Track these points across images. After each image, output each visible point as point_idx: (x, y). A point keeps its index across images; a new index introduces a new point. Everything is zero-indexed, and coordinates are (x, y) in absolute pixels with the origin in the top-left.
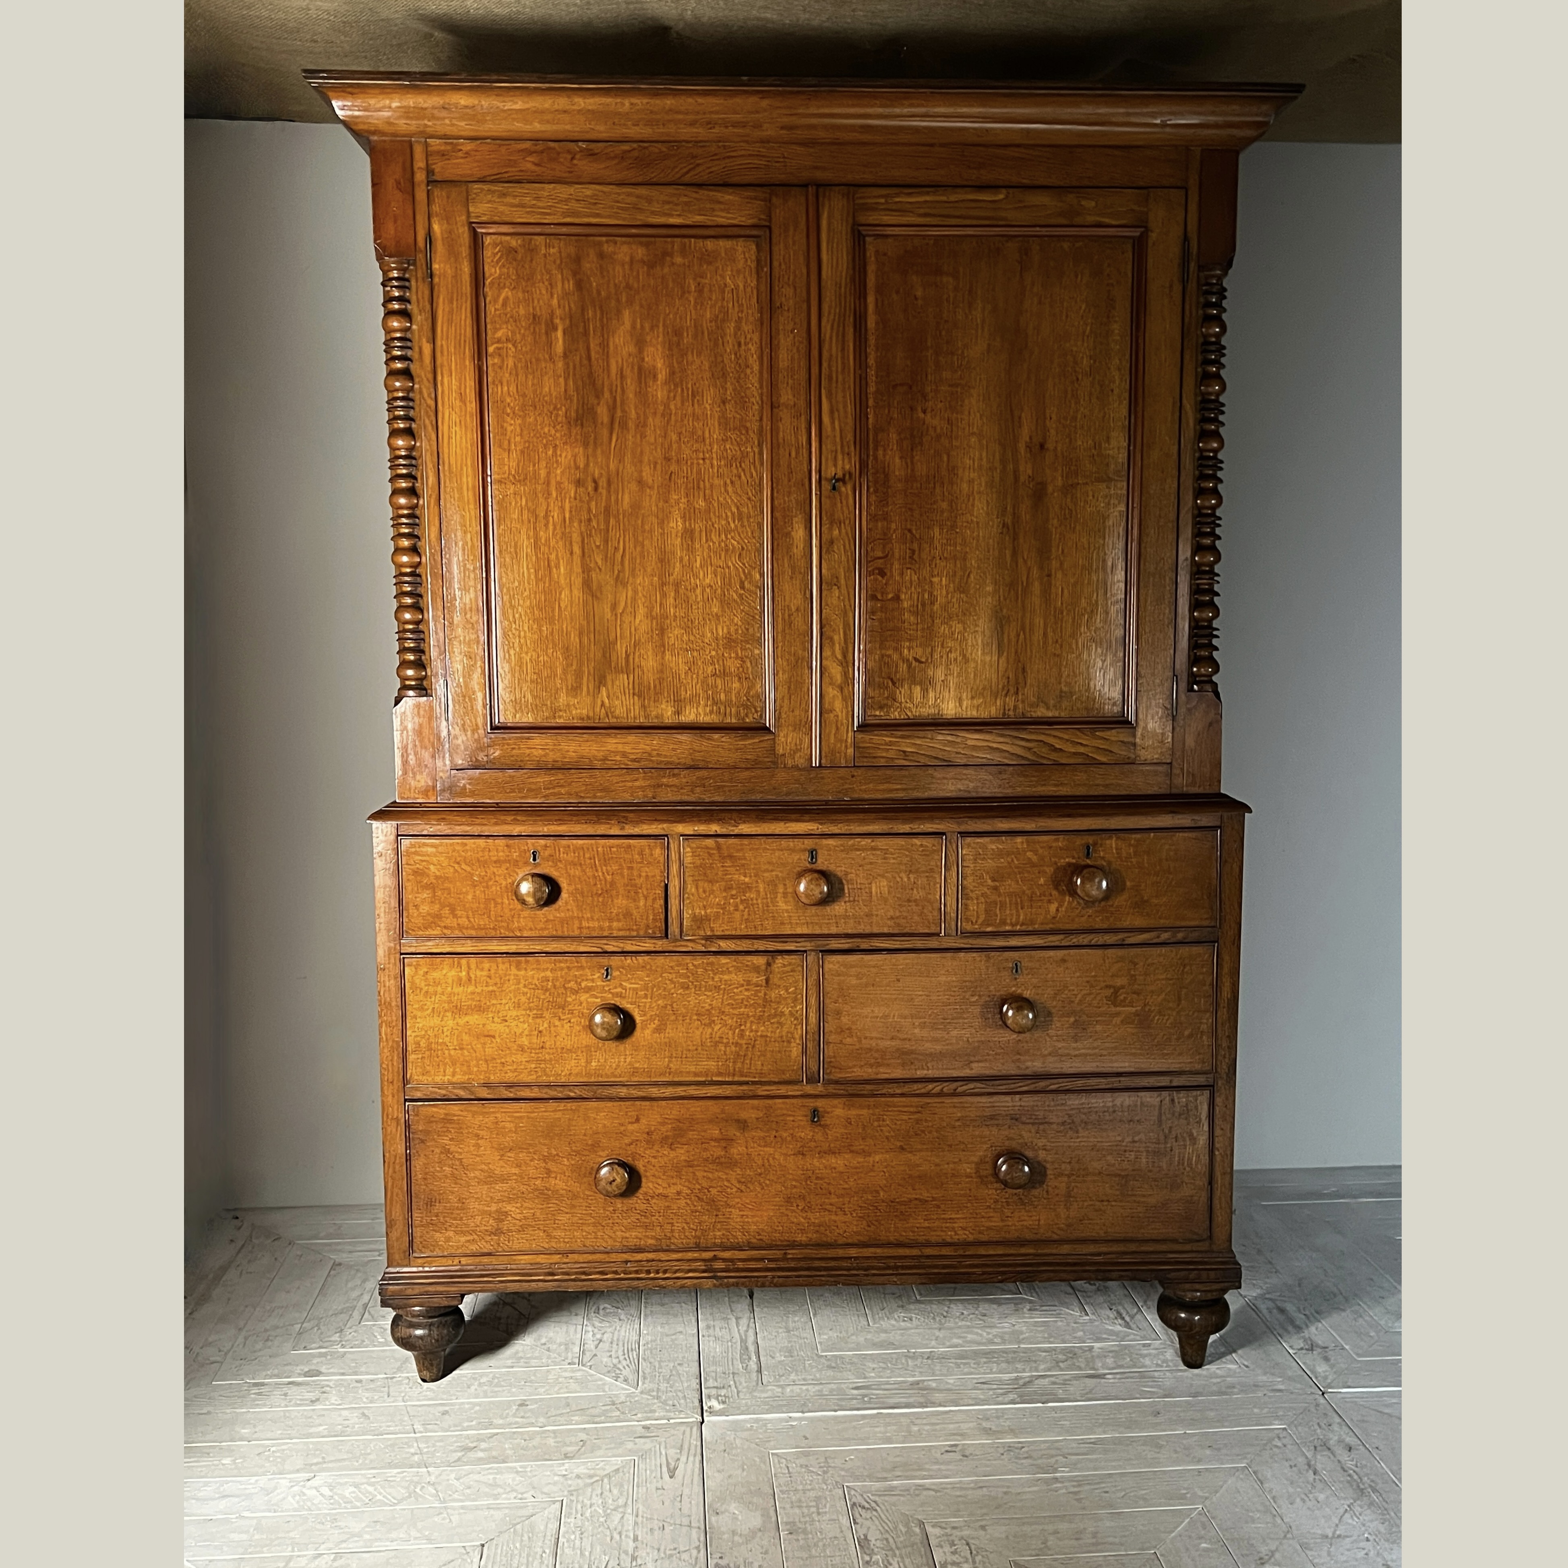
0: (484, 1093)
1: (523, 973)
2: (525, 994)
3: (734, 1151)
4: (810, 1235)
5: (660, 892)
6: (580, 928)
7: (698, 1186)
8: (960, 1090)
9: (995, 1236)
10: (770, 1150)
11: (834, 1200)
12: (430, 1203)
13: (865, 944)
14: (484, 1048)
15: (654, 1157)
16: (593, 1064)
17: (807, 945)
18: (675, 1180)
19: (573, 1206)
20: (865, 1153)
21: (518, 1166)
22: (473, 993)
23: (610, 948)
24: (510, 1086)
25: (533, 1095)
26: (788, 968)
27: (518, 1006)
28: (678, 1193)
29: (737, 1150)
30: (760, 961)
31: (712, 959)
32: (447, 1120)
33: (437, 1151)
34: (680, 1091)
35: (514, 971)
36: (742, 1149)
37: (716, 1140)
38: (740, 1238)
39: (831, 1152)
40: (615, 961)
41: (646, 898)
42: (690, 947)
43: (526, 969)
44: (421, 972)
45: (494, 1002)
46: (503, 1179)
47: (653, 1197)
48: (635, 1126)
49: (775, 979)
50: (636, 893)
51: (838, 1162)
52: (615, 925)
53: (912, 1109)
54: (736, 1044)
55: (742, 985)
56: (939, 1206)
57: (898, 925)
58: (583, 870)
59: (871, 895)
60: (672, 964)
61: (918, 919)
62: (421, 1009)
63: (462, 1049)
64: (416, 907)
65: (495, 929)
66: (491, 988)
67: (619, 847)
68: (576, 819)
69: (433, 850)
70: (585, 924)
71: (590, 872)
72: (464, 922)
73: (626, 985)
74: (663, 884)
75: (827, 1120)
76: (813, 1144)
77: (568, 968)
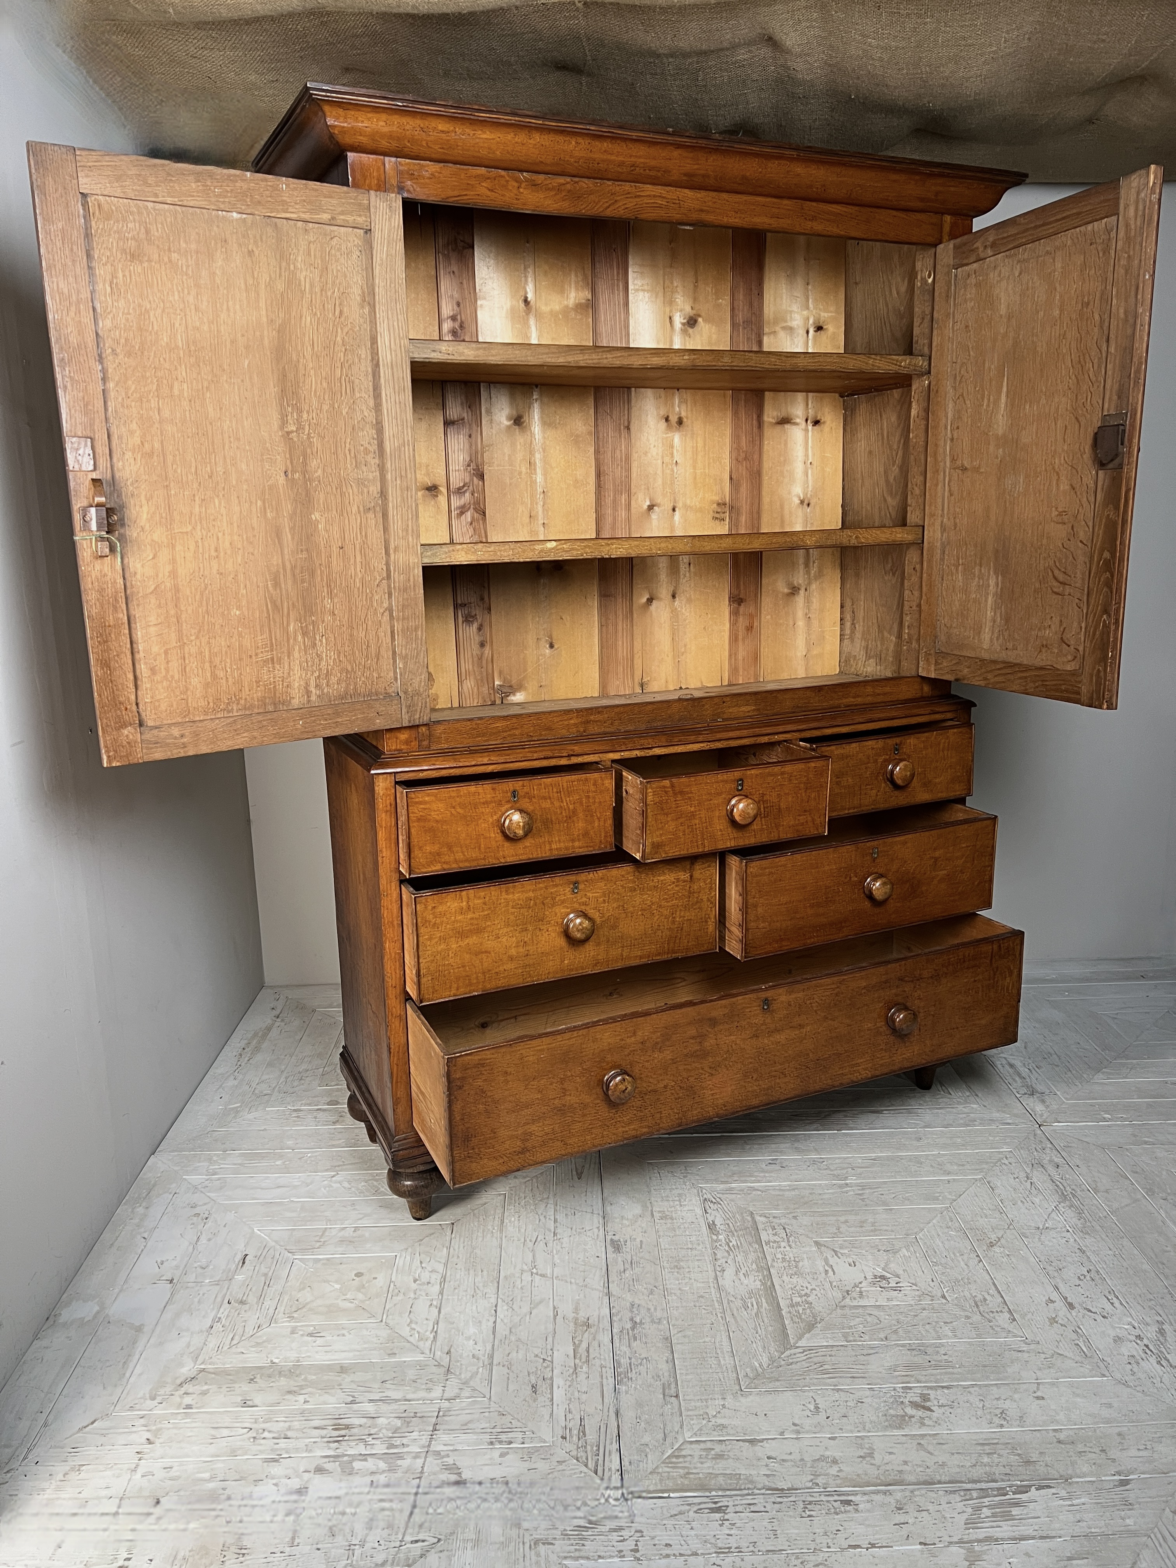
1: (510, 898)
2: (513, 913)
3: (706, 1044)
5: (610, 814)
6: (551, 850)
7: (680, 1078)
10: (733, 1038)
11: (778, 1067)
14: (482, 963)
15: (648, 1062)
16: (566, 962)
18: (663, 1077)
19: (584, 1115)
20: (800, 1027)
21: (540, 1091)
22: (472, 919)
26: (706, 865)
27: (507, 924)
28: (665, 1087)
32: (480, 1064)
33: (472, 1092)
35: (504, 896)
36: (713, 1041)
37: (693, 1038)
38: (712, 1113)
39: (777, 1030)
40: (583, 877)
41: (598, 819)
43: (512, 894)
44: (429, 905)
45: (489, 923)
46: (527, 1105)
47: (646, 1094)
49: (697, 875)
50: (592, 816)
51: (781, 1037)
52: (577, 844)
53: (833, 986)
54: (670, 929)
55: (674, 883)
56: (849, 1056)
57: (797, 831)
58: (552, 803)
59: (780, 810)
60: (623, 873)
61: (811, 824)
62: (430, 939)
63: (463, 966)
64: (420, 848)
65: (484, 859)
66: (486, 913)
67: (578, 780)
68: (536, 756)
69: (433, 798)
70: (554, 846)
71: (557, 804)
72: (459, 856)
73: (590, 895)
74: (612, 807)
75: (774, 1006)
76: (763, 1027)
77: (546, 888)
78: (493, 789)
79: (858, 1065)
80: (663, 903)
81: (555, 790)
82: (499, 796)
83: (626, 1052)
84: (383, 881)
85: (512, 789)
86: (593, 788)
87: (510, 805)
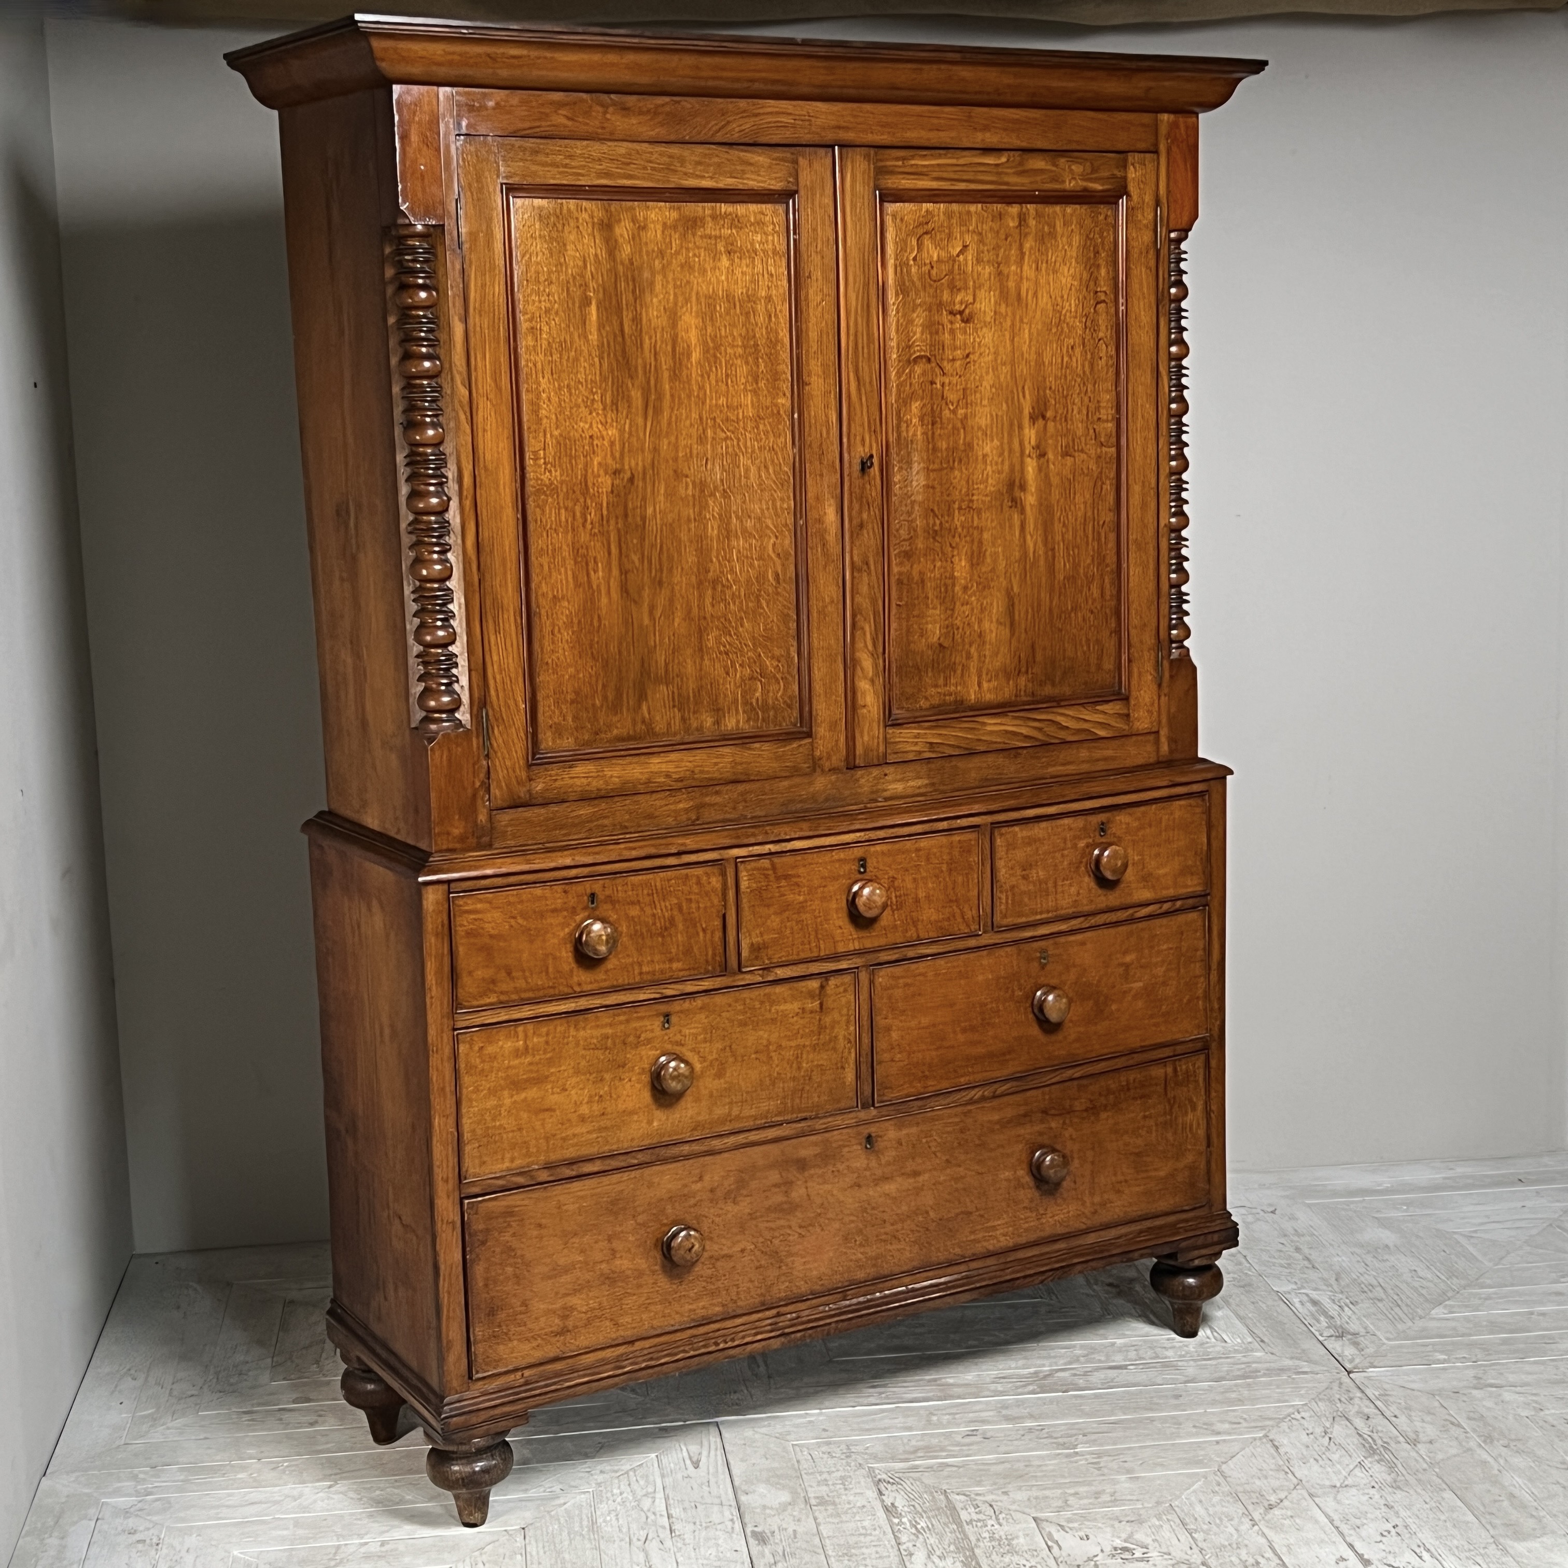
0: (544, 1176)
1: (582, 1033)
2: (584, 1057)
3: (794, 1195)
4: (867, 1270)
5: (718, 923)
6: (641, 973)
7: (761, 1240)
8: (998, 1092)
9: (1033, 1237)
10: (828, 1187)
11: (889, 1228)
12: (492, 1313)
13: (911, 953)
14: (543, 1125)
15: (719, 1216)
16: (655, 1124)
17: (858, 961)
18: (739, 1237)
19: (639, 1286)
20: (916, 1174)
21: (582, 1251)
22: (531, 1064)
23: (669, 992)
24: (572, 1163)
25: (596, 1169)
26: (841, 989)
27: (577, 1072)
28: (743, 1251)
29: (798, 1193)
30: (814, 984)
31: (768, 990)
32: (509, 1213)
33: (498, 1250)
34: (741, 1138)
35: (572, 1032)
36: (802, 1191)
37: (776, 1186)
38: (804, 1288)
39: (886, 1178)
40: (676, 1006)
41: (704, 930)
42: (749, 979)
43: (584, 1028)
44: (476, 1048)
45: (552, 1070)
46: (566, 1270)
47: (717, 1260)
48: (699, 1186)
49: (829, 1003)
50: (696, 927)
51: (891, 1187)
52: (675, 965)
53: (957, 1120)
54: (794, 1078)
55: (798, 1014)
56: (982, 1216)
57: (941, 927)
58: (642, 910)
59: (917, 900)
60: (730, 1001)
61: (959, 918)
62: (476, 1092)
63: (520, 1129)
64: (470, 973)
65: (553, 987)
66: (549, 1055)
67: (677, 878)
68: (634, 854)
69: (487, 905)
70: (645, 969)
71: (648, 911)
72: (521, 984)
73: (686, 1031)
74: (721, 914)
75: (880, 1144)
76: (868, 1173)
77: (628, 1021)
78: (565, 891)
80: (785, 1043)
81: (645, 891)
82: (573, 900)
83: (693, 1202)
84: (432, 1032)
85: (589, 890)
86: (695, 888)
87: (586, 914)
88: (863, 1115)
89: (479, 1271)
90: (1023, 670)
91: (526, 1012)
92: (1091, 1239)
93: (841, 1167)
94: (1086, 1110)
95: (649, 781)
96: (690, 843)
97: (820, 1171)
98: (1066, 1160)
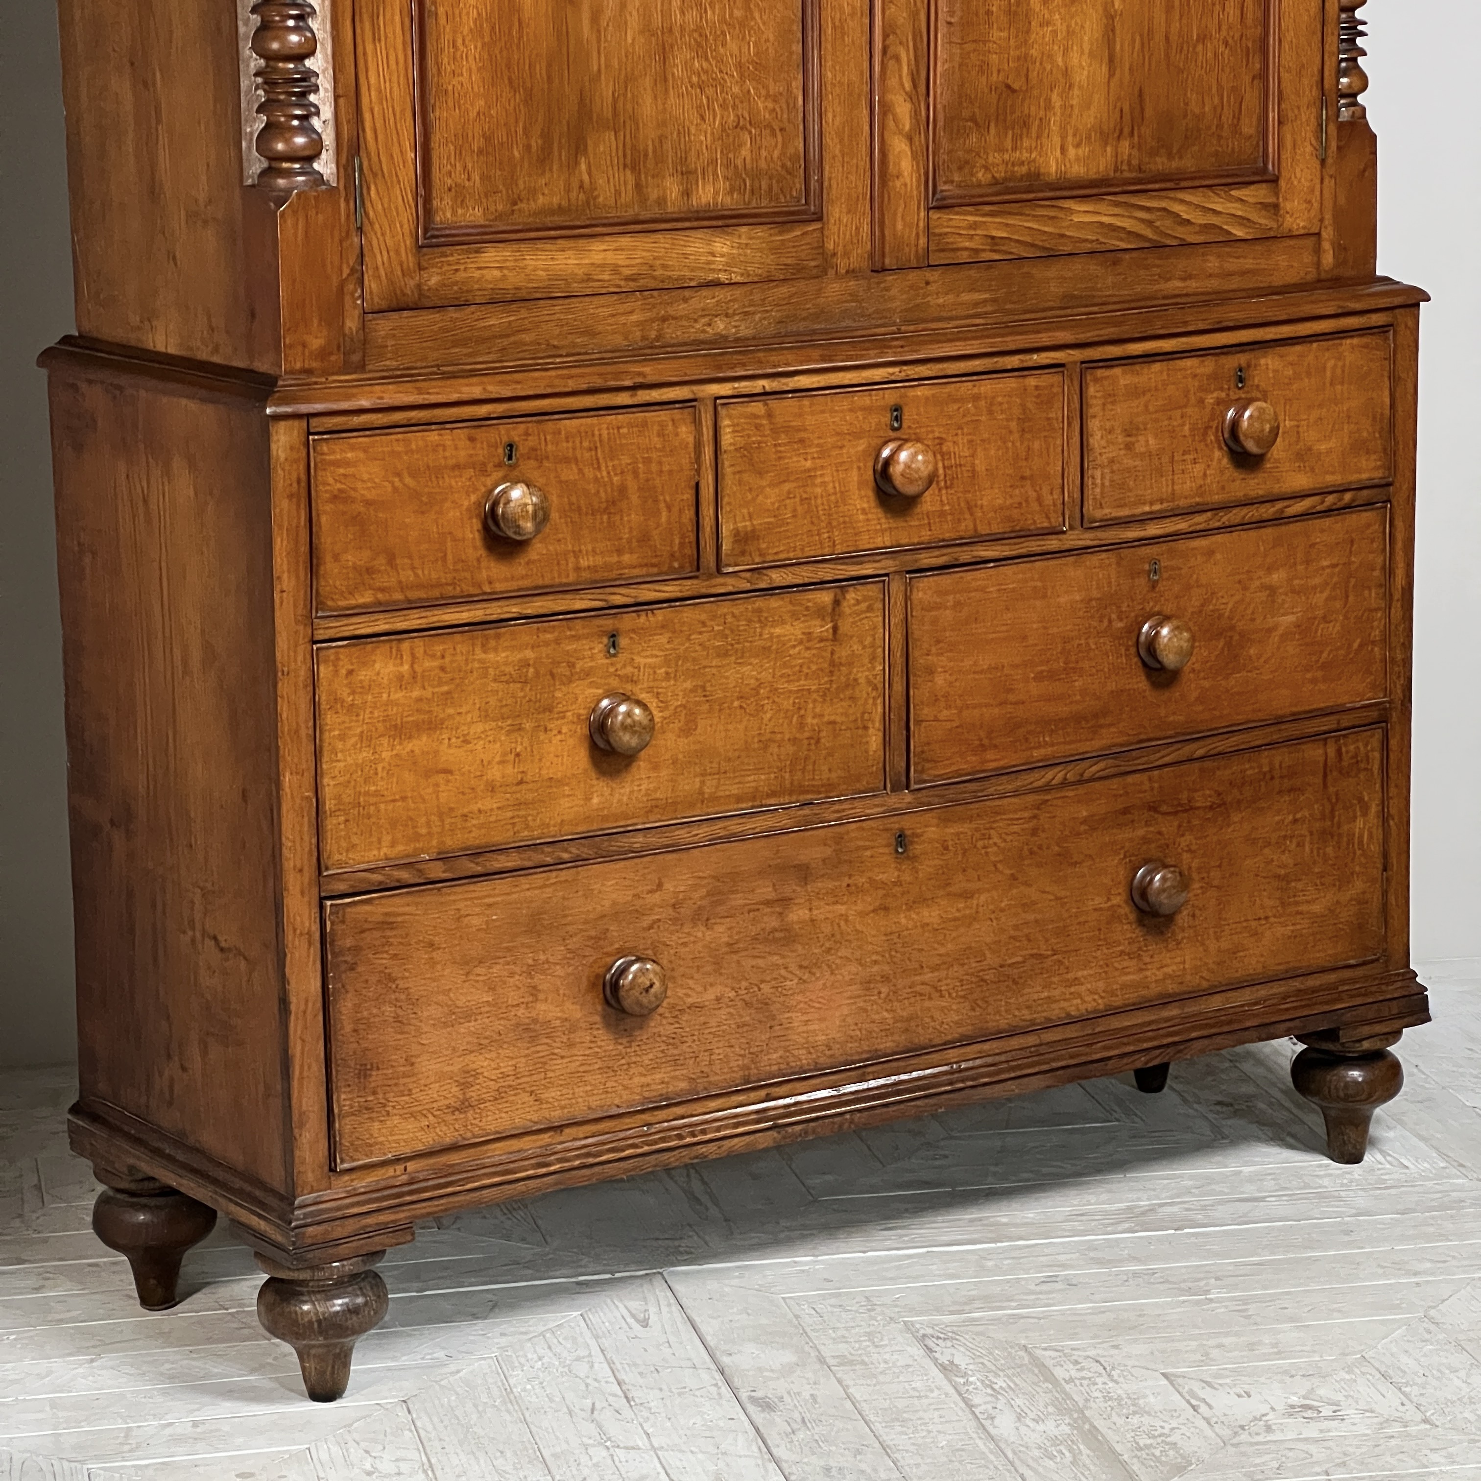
0: (437, 871)
1: (491, 656)
2: (495, 692)
3: (792, 918)
4: (896, 1037)
5: (688, 496)
6: (577, 569)
7: (744, 984)
8: (1087, 775)
9: (1132, 997)
10: (841, 909)
11: (928, 976)
12: (363, 1073)
13: (965, 555)
14: (437, 793)
15: (684, 944)
16: (595, 800)
17: (888, 565)
18: (711, 979)
19: (571, 1045)
20: (967, 895)
21: (492, 989)
22: (419, 700)
23: (618, 600)
24: (477, 853)
25: (510, 865)
26: (864, 606)
27: (485, 716)
28: (718, 999)
29: (798, 915)
30: (825, 597)
31: (759, 603)
32: (386, 924)
33: (373, 979)
34: (717, 829)
35: (479, 654)
36: (803, 913)
37: (768, 903)
38: (805, 1059)
39: (923, 899)
40: (627, 621)
41: (669, 508)
42: (731, 584)
43: (496, 650)
44: (343, 672)
45: (451, 711)
46: (469, 1015)
47: (683, 1011)
48: (656, 897)
49: (845, 626)
50: (656, 501)
51: (931, 914)
52: (626, 558)
53: (1026, 814)
54: (794, 741)
55: (801, 642)
56: (1060, 962)
57: (1009, 519)
58: (580, 471)
59: (974, 473)
60: (704, 617)
61: (1035, 506)
62: (342, 737)
63: (403, 799)
64: (336, 558)
65: (453, 584)
66: (445, 688)
67: (630, 425)
68: (571, 385)
69: (362, 455)
70: (584, 562)
71: (589, 473)
72: (407, 576)
73: (640, 660)
74: (693, 483)
75: (917, 848)
76: (897, 890)
77: (557, 641)
78: (472, 439)
79: (1076, 981)
80: (782, 685)
81: (586, 444)
82: (481, 452)
83: (646, 921)
84: (282, 643)
85: (505, 439)
86: (657, 441)
87: (500, 474)
88: (894, 800)
89: (345, 1007)
90: (1126, 131)
91: (414, 620)
92: (1216, 1002)
93: (861, 880)
94: (1211, 808)
95: (588, 279)
96: (650, 372)
97: (831, 885)
98: (1184, 883)
